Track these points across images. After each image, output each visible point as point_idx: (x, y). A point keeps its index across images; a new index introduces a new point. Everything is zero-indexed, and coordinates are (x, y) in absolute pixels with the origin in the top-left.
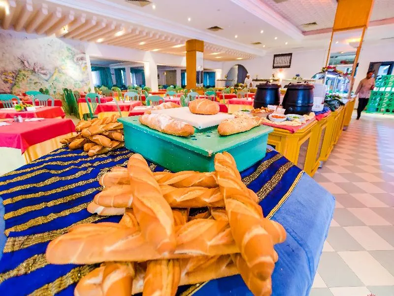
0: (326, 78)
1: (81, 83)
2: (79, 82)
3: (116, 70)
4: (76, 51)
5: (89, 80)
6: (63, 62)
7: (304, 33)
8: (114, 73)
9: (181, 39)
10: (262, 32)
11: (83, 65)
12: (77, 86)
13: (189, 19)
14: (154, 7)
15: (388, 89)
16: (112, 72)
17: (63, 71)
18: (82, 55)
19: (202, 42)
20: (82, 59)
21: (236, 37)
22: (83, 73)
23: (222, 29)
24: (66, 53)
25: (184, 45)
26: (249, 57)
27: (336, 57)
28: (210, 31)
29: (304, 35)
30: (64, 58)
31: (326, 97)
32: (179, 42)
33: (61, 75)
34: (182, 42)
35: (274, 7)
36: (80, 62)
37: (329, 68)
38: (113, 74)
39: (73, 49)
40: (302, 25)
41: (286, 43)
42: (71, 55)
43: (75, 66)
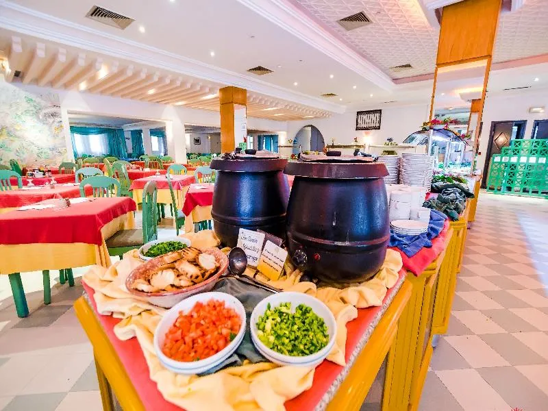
0: (430, 142)
1: (50, 152)
2: (46, 150)
3: (133, 132)
4: (43, 103)
5: (65, 146)
6: (17, 119)
7: (395, 80)
8: (130, 136)
9: (210, 86)
10: (332, 76)
11: (56, 124)
12: (43, 156)
13: (212, 54)
14: (142, 29)
15: (523, 160)
16: (128, 135)
17: (18, 133)
18: (54, 110)
19: (244, 91)
20: (53, 115)
21: (296, 84)
22: (55, 136)
23: (271, 71)
24: (25, 105)
25: (217, 94)
26: (323, 115)
27: (443, 115)
28: (251, 73)
29: (396, 83)
30: (19, 113)
31: (435, 180)
32: (207, 90)
33: (11, 138)
34: (211, 91)
35: (345, 38)
36: (51, 120)
37: (435, 122)
38: (128, 139)
39: (38, 100)
40: (392, 68)
41: (372, 95)
42: (32, 108)
43: (40, 125)
